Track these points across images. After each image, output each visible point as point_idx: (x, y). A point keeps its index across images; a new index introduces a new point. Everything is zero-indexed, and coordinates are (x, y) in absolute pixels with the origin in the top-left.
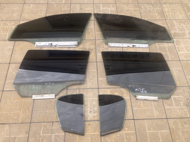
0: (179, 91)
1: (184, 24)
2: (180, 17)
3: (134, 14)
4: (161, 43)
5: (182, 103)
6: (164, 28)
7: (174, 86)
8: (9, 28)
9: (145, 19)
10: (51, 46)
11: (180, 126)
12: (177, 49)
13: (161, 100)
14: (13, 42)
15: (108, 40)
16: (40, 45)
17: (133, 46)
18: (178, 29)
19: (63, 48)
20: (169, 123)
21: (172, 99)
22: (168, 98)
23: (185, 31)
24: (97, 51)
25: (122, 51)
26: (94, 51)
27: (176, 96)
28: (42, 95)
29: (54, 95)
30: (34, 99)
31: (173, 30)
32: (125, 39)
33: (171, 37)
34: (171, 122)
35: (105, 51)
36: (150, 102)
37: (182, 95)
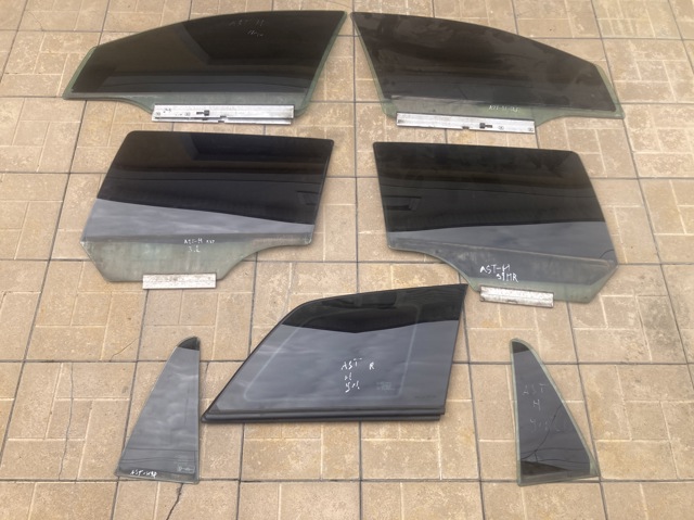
0: (626, 278)
1: (664, 54)
2: (653, 31)
3: (491, 15)
4: (579, 119)
5: (632, 315)
6: (593, 67)
7: (612, 261)
8: (65, 56)
9: (529, 34)
10: (204, 119)
11: (619, 389)
12: (631, 140)
13: (564, 305)
14: (78, 105)
15: (397, 104)
16: (168, 114)
17: (482, 126)
18: (642, 73)
19: (244, 127)
20: (584, 378)
21: (599, 303)
22: (585, 301)
23: (665, 79)
24: (359, 139)
25: (442, 141)
26: (348, 139)
27: (616, 293)
28: (173, 276)
29: (213, 277)
30: (148, 290)
31: (624, 74)
32: (457, 102)
33: (613, 97)
34: (591, 374)
35: (386, 141)
36: (525, 309)
37: (636, 292)
